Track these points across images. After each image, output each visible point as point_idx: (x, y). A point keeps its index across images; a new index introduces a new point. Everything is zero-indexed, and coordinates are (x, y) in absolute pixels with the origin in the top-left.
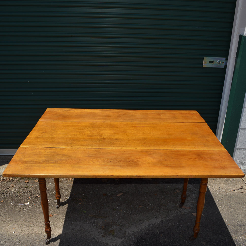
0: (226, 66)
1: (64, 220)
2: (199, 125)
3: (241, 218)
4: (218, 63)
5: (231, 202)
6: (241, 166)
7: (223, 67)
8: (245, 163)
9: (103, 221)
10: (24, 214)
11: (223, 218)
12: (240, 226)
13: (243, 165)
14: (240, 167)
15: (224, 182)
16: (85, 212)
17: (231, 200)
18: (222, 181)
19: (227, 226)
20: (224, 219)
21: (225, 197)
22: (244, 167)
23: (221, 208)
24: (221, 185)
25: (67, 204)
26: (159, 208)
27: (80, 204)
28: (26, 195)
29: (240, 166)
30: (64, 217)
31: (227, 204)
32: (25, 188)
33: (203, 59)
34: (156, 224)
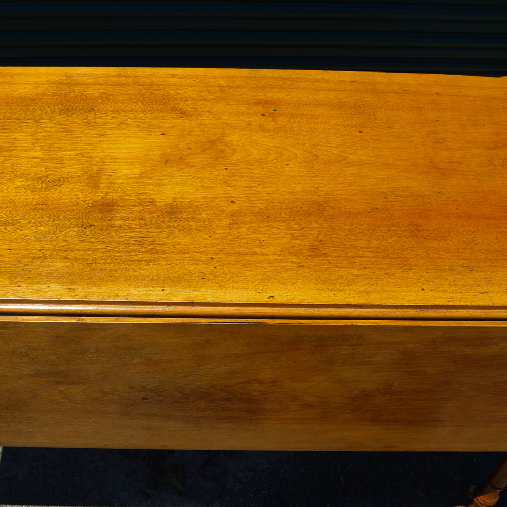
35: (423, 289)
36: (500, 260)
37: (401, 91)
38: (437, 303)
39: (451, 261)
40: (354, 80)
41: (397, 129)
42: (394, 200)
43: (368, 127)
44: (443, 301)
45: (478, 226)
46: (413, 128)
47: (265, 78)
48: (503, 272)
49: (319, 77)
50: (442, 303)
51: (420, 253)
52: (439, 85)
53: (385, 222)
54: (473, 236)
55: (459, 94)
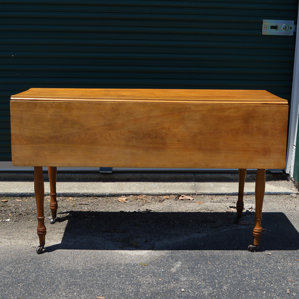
0: (295, 33)
1: (63, 234)
4: (284, 29)
7: (292, 34)
9: (121, 235)
10: (3, 229)
16: (94, 227)
25: (67, 221)
26: (204, 224)
27: (86, 221)
28: (4, 212)
30: (63, 232)
32: (2, 206)
33: (262, 23)
34: (200, 238)
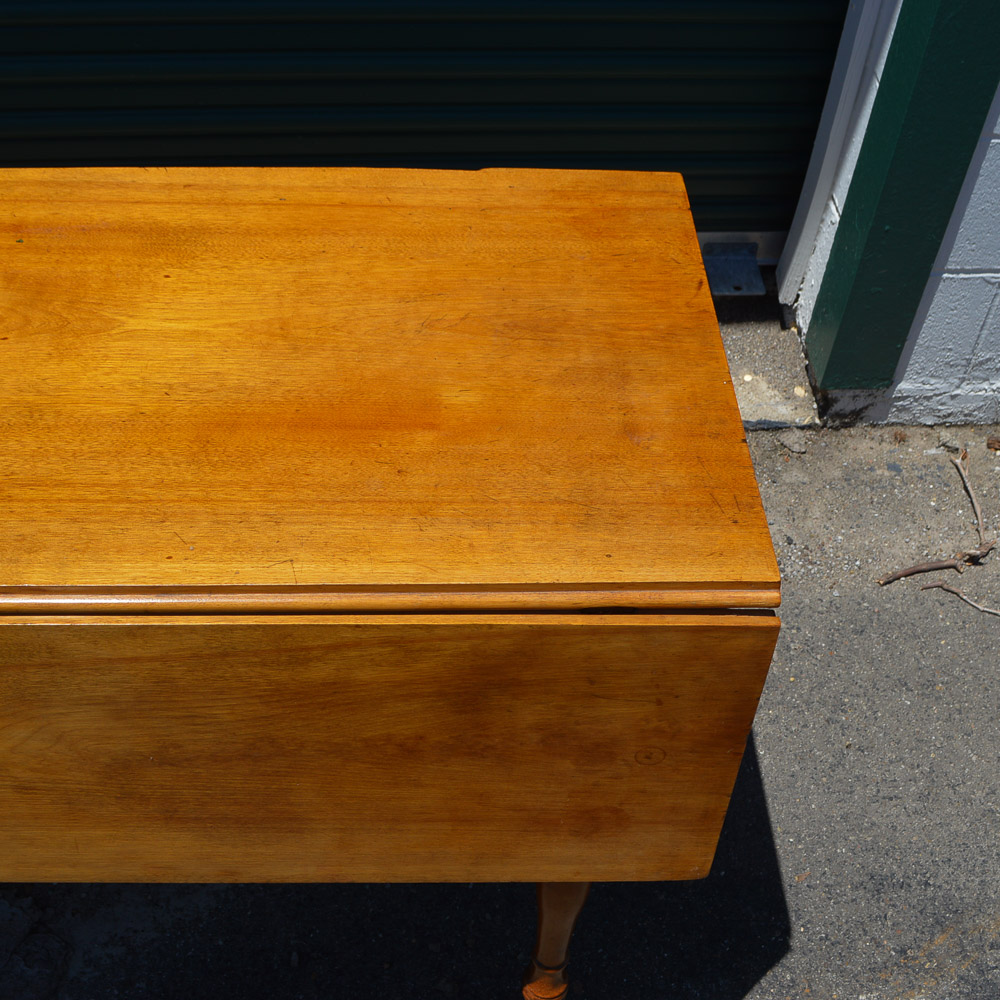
2: (614, 199)
3: (894, 811)
5: (848, 668)
6: (963, 380)
8: (990, 365)
11: (773, 817)
12: (879, 885)
13: (976, 374)
14: (958, 387)
15: (828, 494)
17: (856, 652)
18: (818, 485)
19: (786, 887)
20: (778, 829)
21: (814, 629)
22: (985, 385)
23: (770, 729)
24: (809, 523)
29: (957, 381)
31: (821, 685)
35: (169, 558)
36: (344, 501)
37: (275, 200)
38: (186, 582)
39: (246, 505)
40: (191, 182)
41: (238, 269)
42: (182, 398)
43: (186, 267)
44: (199, 578)
45: (324, 441)
46: (271, 267)
47: (24, 183)
48: (340, 523)
49: (128, 179)
50: (197, 581)
51: (190, 493)
52: (354, 188)
53: (147, 437)
54: (307, 460)
55: (386, 202)
